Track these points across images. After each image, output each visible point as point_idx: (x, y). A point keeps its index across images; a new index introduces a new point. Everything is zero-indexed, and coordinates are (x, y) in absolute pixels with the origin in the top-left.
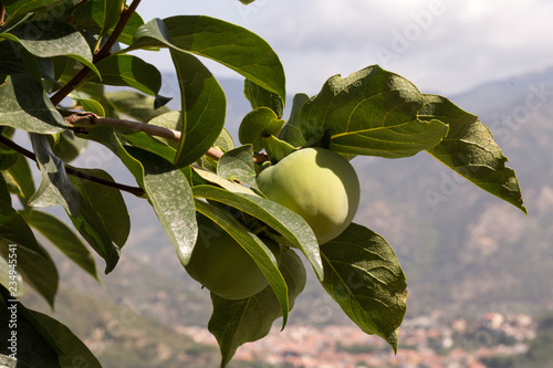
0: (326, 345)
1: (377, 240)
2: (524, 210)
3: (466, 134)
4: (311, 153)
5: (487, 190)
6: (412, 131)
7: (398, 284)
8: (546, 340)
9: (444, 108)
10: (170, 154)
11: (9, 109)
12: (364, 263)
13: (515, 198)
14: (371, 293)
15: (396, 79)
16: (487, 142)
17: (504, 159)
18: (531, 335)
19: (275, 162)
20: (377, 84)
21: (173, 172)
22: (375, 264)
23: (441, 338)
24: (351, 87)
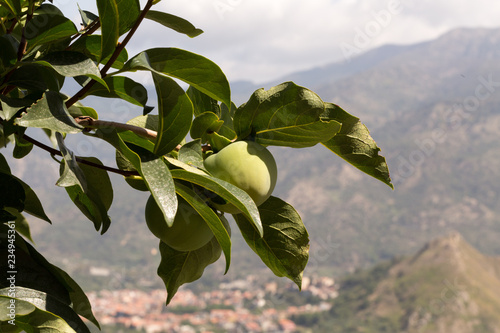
0: (153, 307)
1: (288, 208)
2: (391, 186)
3: (351, 131)
4: (243, 145)
5: (365, 171)
6: (315, 128)
7: (303, 239)
8: (347, 299)
9: (336, 112)
10: (150, 146)
11: (45, 117)
12: (279, 224)
13: (384, 177)
14: (284, 247)
15: (305, 91)
16: (365, 137)
17: (378, 150)
18: (334, 295)
19: (216, 151)
20: (291, 94)
21: (156, 161)
22: (286, 225)
23: (255, 298)
24: (272, 98)
